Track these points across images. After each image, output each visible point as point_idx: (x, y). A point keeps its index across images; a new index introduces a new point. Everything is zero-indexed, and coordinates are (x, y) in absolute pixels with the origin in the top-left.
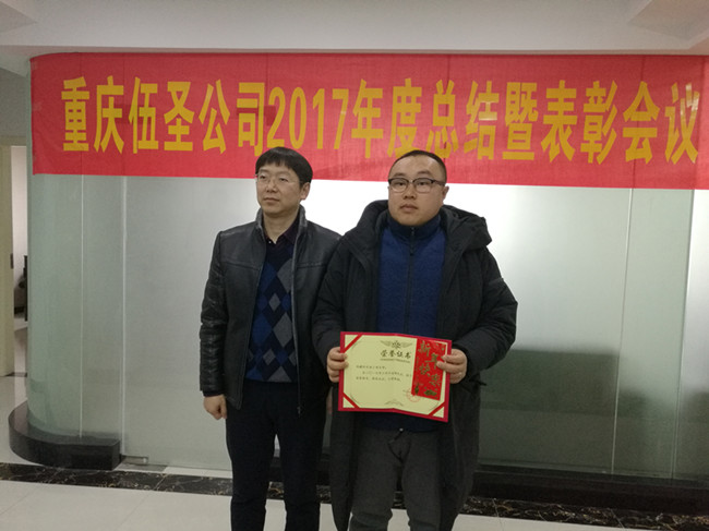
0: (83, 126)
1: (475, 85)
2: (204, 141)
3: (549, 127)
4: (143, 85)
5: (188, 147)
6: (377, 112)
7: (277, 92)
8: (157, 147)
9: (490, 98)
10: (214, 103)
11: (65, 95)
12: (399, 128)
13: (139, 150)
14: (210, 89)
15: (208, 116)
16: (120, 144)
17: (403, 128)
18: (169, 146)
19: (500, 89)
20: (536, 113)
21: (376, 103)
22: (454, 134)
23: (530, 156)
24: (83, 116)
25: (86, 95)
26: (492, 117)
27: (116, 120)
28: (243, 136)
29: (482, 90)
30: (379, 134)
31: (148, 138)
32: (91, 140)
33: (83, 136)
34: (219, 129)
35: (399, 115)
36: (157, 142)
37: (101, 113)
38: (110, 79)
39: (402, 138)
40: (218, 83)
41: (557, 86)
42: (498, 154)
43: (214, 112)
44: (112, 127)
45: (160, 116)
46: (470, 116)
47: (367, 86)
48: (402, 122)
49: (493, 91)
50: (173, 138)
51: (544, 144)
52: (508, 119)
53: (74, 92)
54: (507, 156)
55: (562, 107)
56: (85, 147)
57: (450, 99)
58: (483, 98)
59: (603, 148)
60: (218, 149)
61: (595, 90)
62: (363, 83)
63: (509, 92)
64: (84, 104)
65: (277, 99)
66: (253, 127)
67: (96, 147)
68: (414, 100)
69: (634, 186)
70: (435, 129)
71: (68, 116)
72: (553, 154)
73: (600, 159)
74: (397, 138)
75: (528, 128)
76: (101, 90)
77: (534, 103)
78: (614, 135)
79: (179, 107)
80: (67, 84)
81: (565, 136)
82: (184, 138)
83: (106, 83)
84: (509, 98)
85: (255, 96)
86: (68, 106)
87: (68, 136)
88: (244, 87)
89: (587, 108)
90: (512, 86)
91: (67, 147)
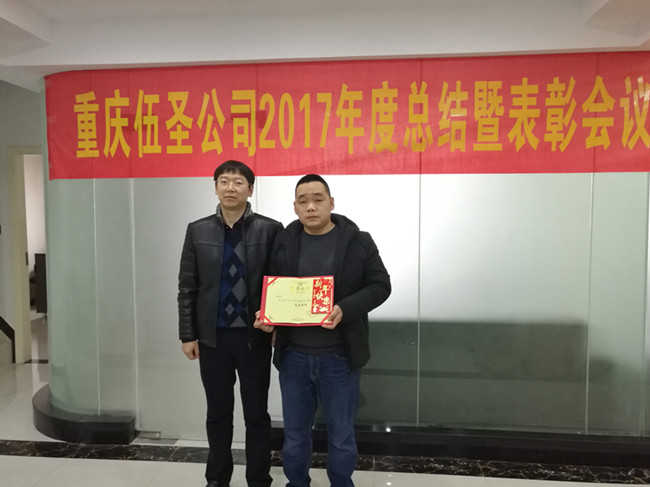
0: (94, 135)
1: (446, 85)
2: (203, 145)
3: (515, 120)
4: (146, 97)
5: (188, 149)
6: (358, 113)
7: (267, 98)
8: (160, 151)
9: (461, 96)
10: (211, 110)
11: (77, 108)
12: (379, 126)
13: (144, 154)
14: (206, 98)
15: (205, 122)
16: (127, 150)
17: (382, 126)
18: (171, 150)
19: (469, 88)
20: (502, 108)
21: (357, 104)
22: (428, 130)
23: (499, 147)
24: (93, 126)
25: (96, 107)
26: (463, 113)
27: (124, 128)
28: (238, 139)
29: (452, 88)
30: (360, 132)
31: (152, 143)
32: (100, 146)
33: (94, 144)
34: (215, 133)
35: (378, 114)
36: (160, 147)
37: (109, 122)
38: (117, 92)
39: (382, 135)
40: (214, 91)
41: (520, 83)
42: (469, 145)
43: (210, 118)
44: (119, 134)
45: (162, 124)
46: (442, 113)
47: (348, 90)
48: (382, 120)
49: (462, 90)
50: (174, 143)
51: (511, 136)
52: (477, 114)
53: (84, 105)
54: (477, 147)
55: (525, 101)
56: (96, 154)
57: (424, 99)
58: (453, 96)
59: (565, 136)
60: (216, 151)
61: (556, 85)
62: (345, 87)
63: (476, 90)
64: (94, 115)
65: (267, 104)
66: (246, 131)
67: (106, 152)
68: (391, 100)
69: (595, 171)
70: (411, 126)
71: (80, 127)
72: (519, 145)
73: (563, 148)
74: (377, 135)
75: (496, 121)
76: (109, 102)
77: (500, 99)
78: (574, 125)
79: (179, 115)
80: (79, 98)
81: (529, 129)
82: (185, 142)
83: (113, 96)
84: (477, 95)
85: (248, 102)
86: (80, 118)
87: (81, 145)
88: (237, 95)
89: (549, 102)
90: (479, 85)
91: (80, 154)
